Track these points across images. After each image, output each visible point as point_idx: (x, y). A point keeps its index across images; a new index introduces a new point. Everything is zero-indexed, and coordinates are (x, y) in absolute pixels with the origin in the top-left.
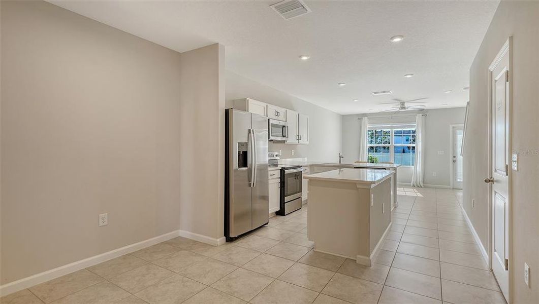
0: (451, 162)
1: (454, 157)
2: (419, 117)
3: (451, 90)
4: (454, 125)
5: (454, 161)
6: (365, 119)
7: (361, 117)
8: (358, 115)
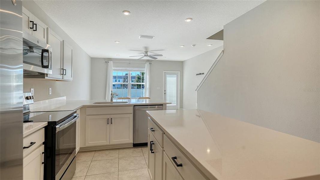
0: (164, 94)
1: (165, 91)
2: (147, 65)
3: (184, 45)
4: (165, 71)
5: (165, 94)
6: (111, 63)
7: (107, 60)
8: (105, 59)
